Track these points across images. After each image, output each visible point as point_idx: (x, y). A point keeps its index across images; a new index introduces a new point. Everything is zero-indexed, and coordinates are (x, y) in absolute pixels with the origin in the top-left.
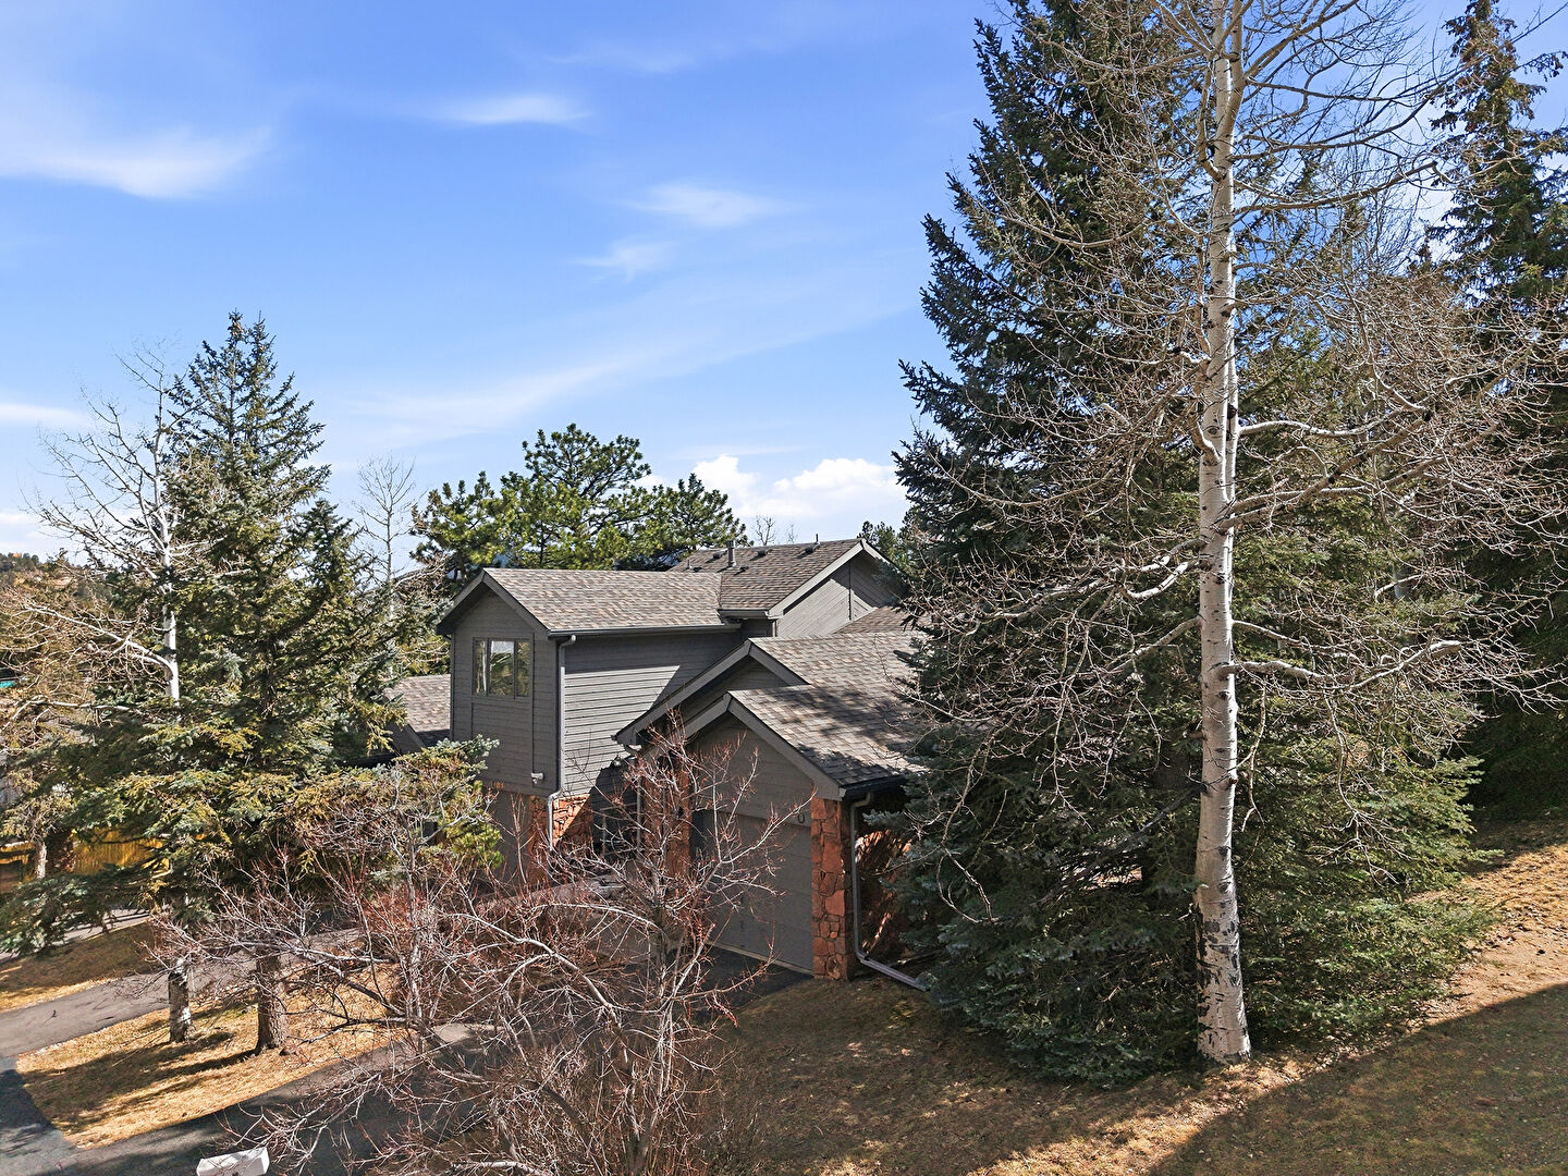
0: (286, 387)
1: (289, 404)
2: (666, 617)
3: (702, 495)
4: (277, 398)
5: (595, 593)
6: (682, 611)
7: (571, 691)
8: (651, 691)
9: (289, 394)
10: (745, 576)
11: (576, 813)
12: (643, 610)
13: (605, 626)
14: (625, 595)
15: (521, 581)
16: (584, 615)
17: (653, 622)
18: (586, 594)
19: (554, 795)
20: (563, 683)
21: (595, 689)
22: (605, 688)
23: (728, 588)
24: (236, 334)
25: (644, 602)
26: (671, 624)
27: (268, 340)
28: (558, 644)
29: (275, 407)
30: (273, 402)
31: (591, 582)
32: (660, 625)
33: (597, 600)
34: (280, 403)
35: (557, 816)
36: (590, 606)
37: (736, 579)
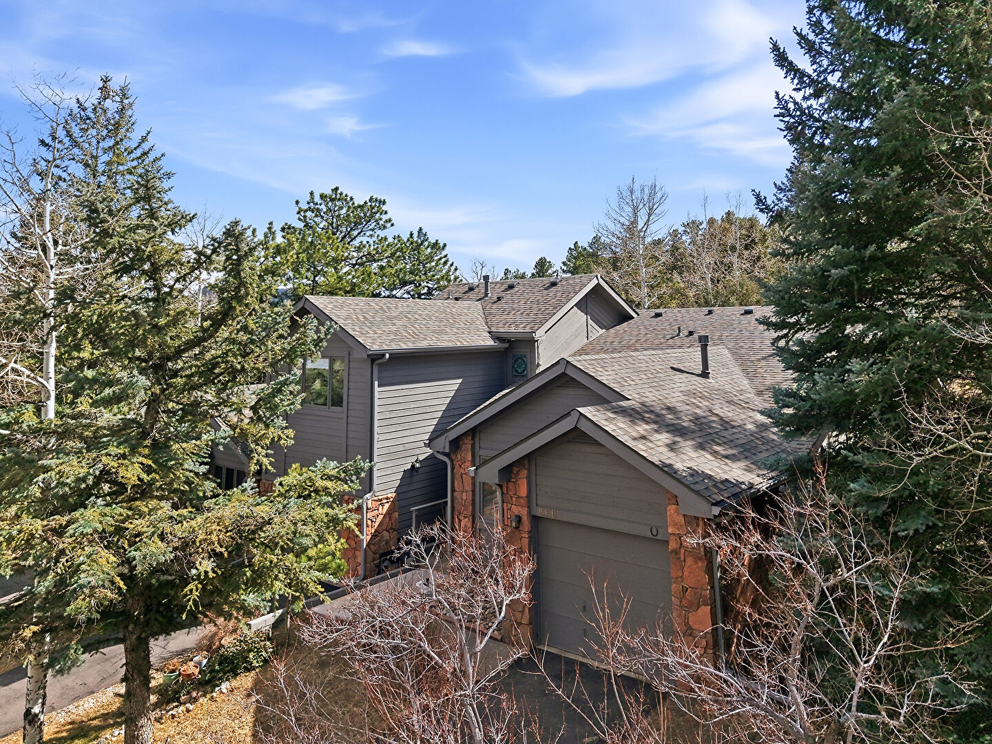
0: (144, 139)
1: (145, 154)
2: (453, 338)
3: (426, 243)
4: (135, 149)
5: (395, 317)
6: (463, 333)
7: (382, 402)
8: (441, 401)
9: (146, 146)
10: (502, 304)
11: (384, 512)
12: (434, 332)
13: (411, 346)
14: (417, 319)
15: (336, 306)
16: (392, 337)
17: (446, 342)
18: (388, 318)
19: (368, 496)
20: (377, 395)
21: (400, 400)
22: (406, 399)
23: (491, 314)
24: (105, 91)
25: (433, 325)
26: (459, 344)
27: (131, 100)
28: (373, 361)
29: (133, 156)
30: (132, 152)
31: (388, 308)
32: (450, 345)
33: (398, 323)
34: (138, 153)
35: (370, 515)
36: (394, 328)
37: (494, 306)
